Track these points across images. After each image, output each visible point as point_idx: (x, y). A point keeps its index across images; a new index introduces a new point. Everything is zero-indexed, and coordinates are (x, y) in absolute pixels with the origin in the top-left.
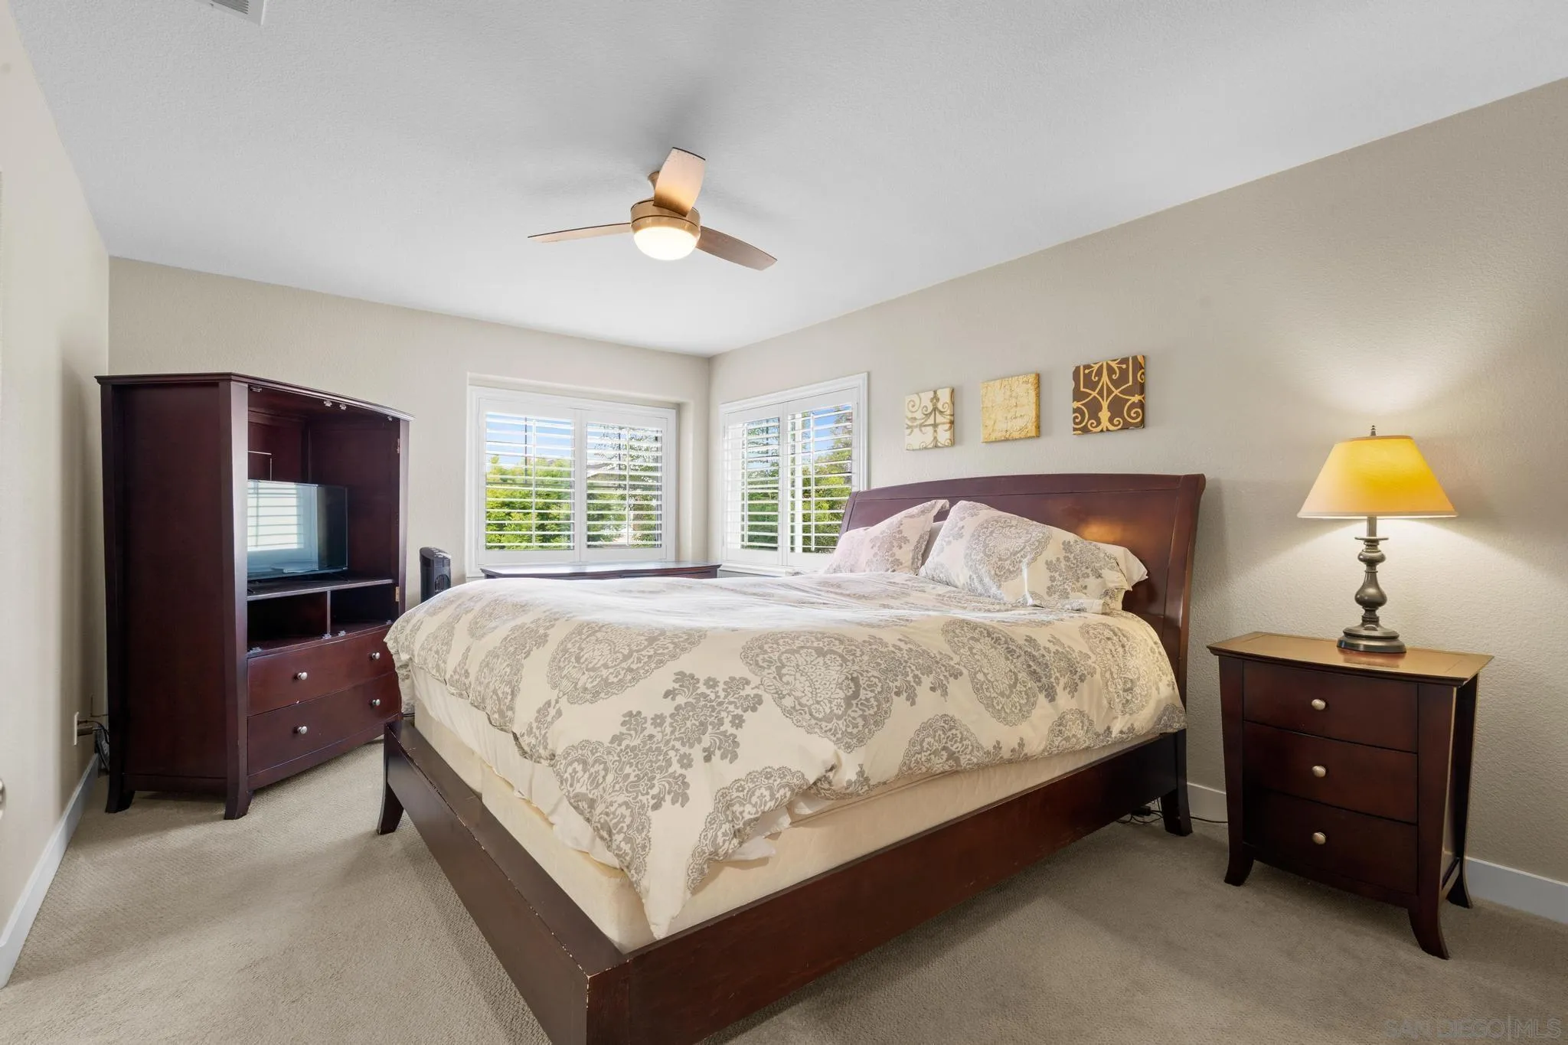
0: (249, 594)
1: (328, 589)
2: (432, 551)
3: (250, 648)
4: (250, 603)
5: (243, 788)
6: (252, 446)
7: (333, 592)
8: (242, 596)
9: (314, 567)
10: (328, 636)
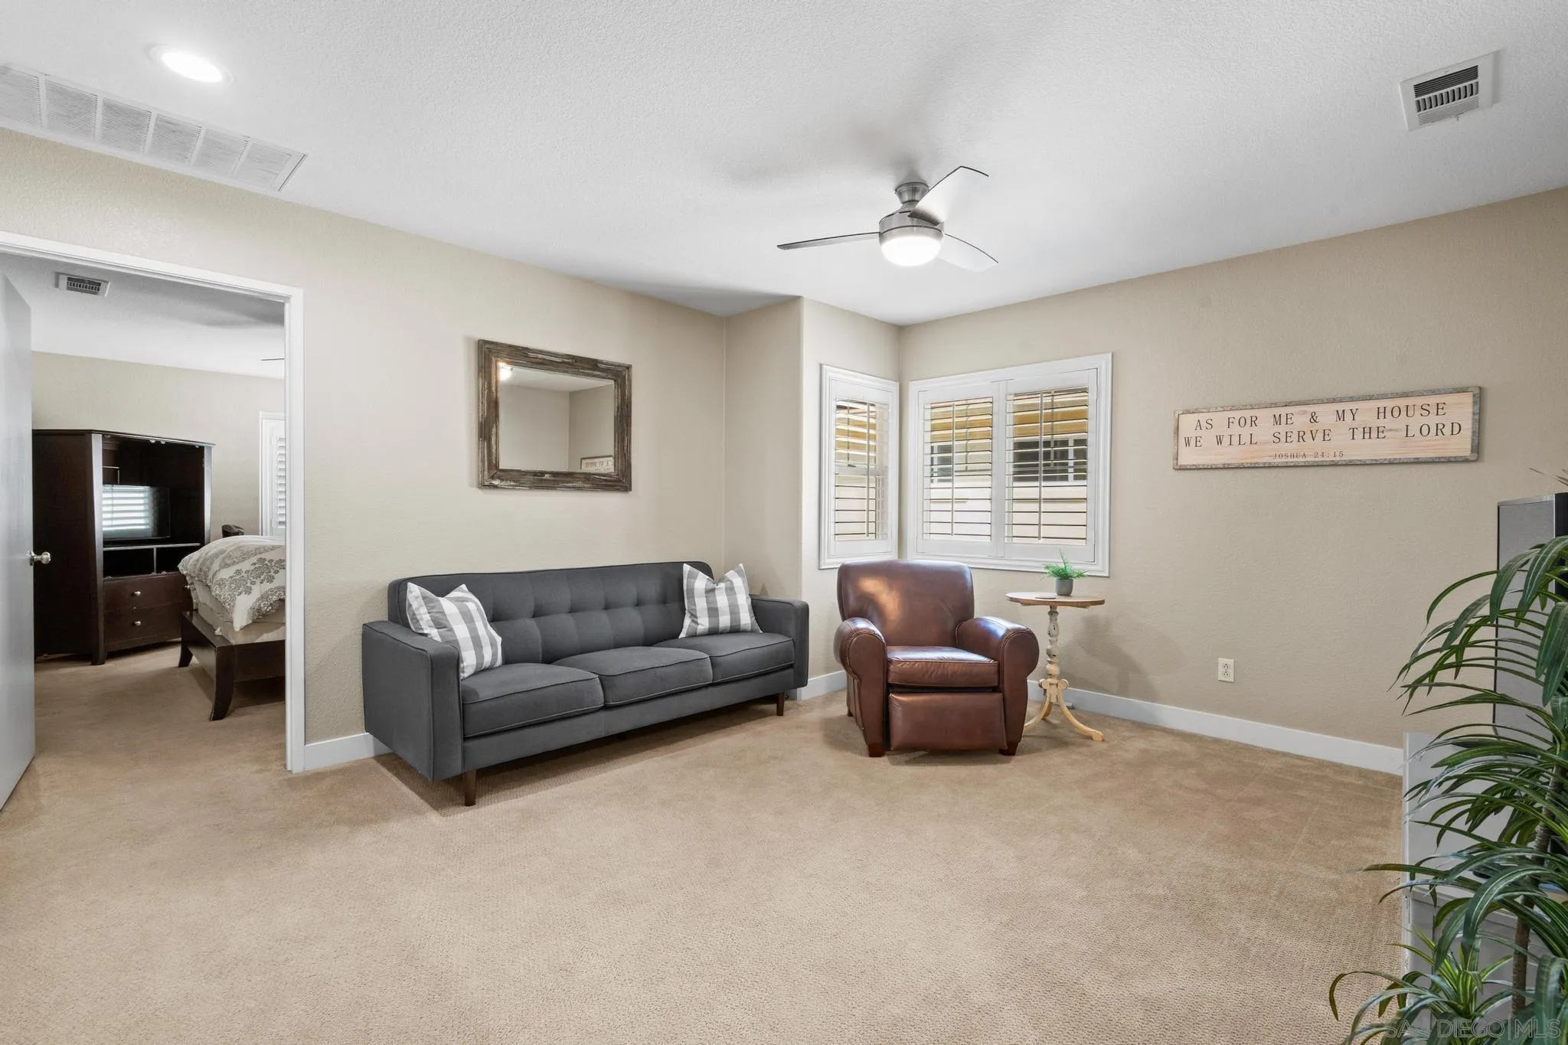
0: (104, 547)
1: (155, 547)
2: (230, 527)
3: (105, 575)
4: (105, 552)
5: (102, 651)
6: (105, 463)
7: (157, 549)
8: (100, 549)
9: (150, 535)
10: (154, 574)
